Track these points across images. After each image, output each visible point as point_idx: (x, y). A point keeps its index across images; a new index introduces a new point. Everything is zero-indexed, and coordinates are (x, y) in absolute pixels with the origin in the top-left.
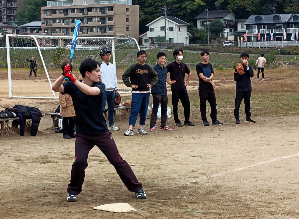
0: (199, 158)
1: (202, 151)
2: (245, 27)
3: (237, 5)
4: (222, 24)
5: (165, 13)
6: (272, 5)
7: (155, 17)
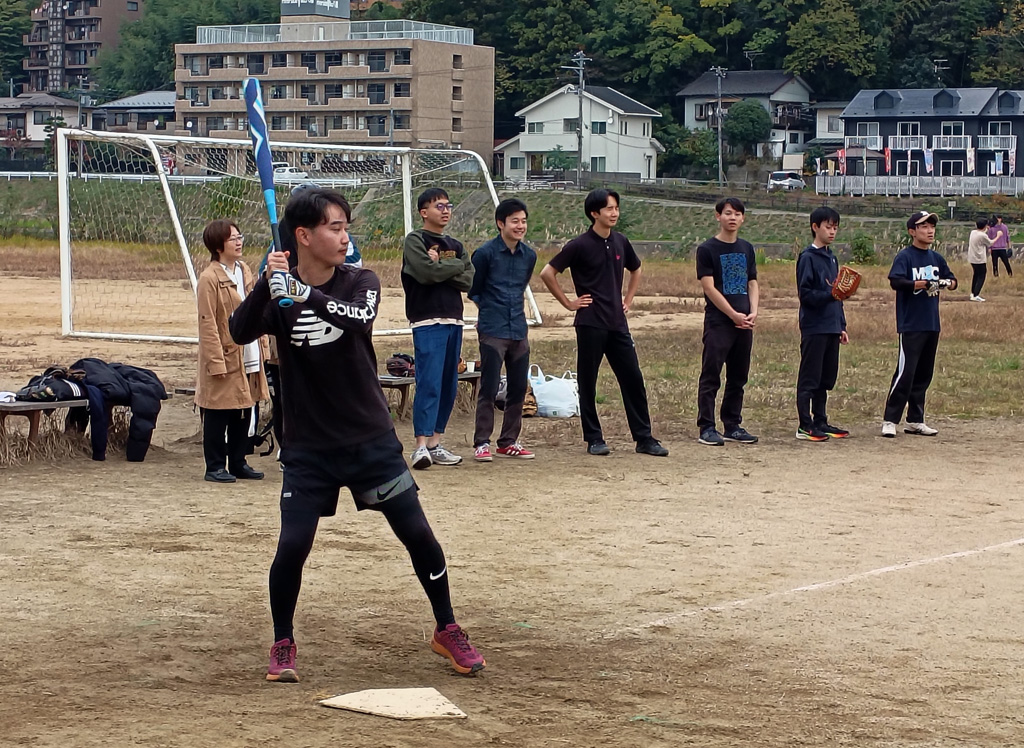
0: (676, 549)
1: (688, 525)
2: (842, 125)
3: (816, 55)
4: (767, 114)
5: (581, 74)
6: (932, 59)
7: (548, 88)
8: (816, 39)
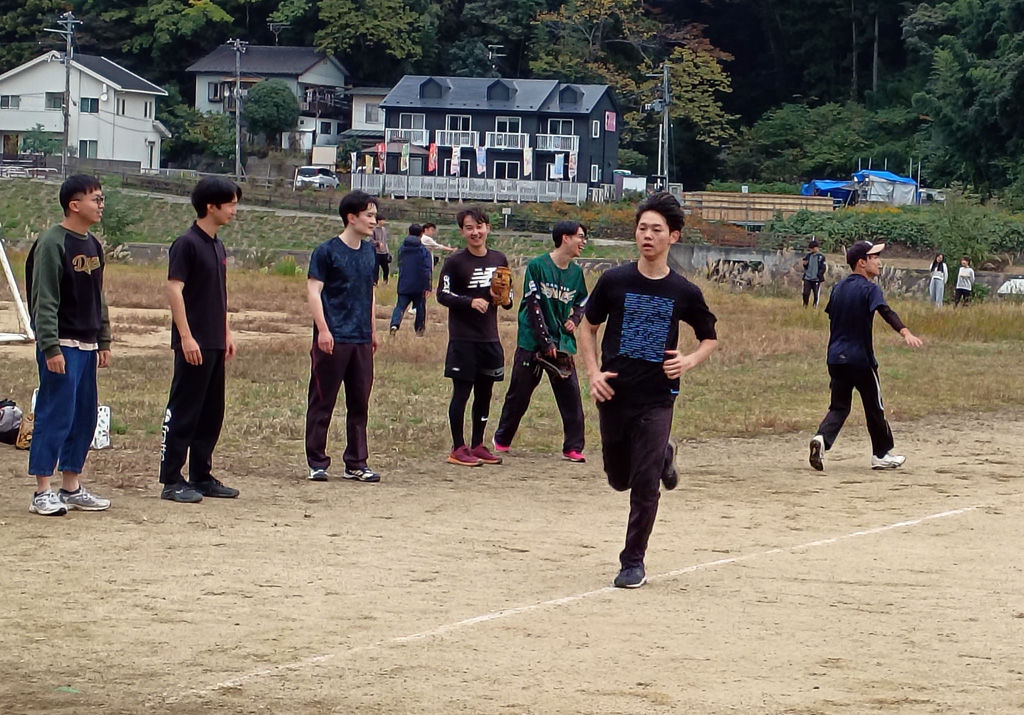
0: (236, 601)
1: (246, 573)
2: (382, 115)
3: (353, 32)
4: (294, 99)
5: (69, 39)
6: (486, 44)
7: (26, 54)
8: (353, 13)
